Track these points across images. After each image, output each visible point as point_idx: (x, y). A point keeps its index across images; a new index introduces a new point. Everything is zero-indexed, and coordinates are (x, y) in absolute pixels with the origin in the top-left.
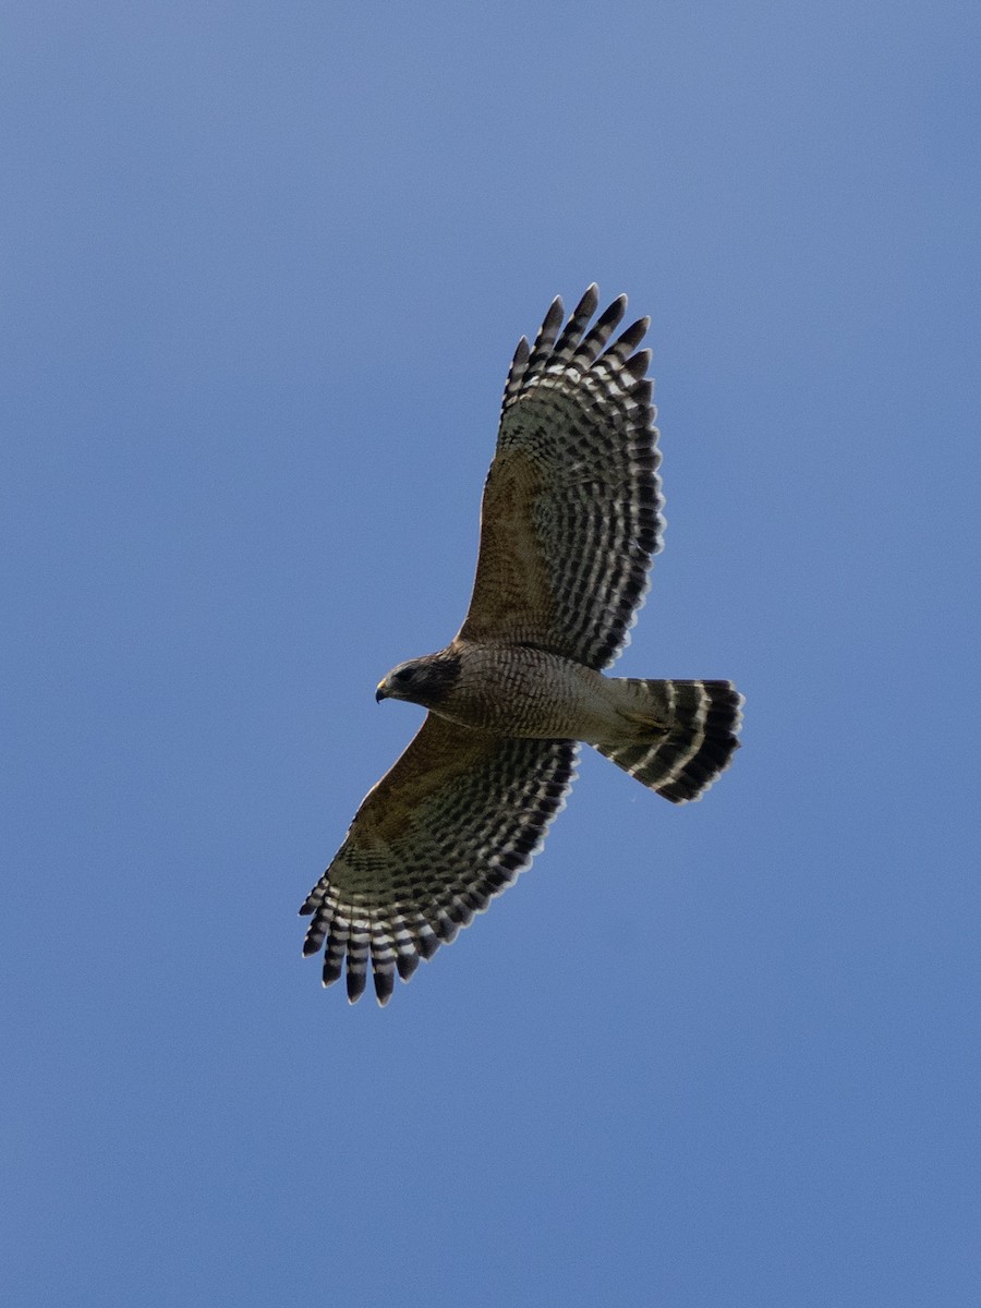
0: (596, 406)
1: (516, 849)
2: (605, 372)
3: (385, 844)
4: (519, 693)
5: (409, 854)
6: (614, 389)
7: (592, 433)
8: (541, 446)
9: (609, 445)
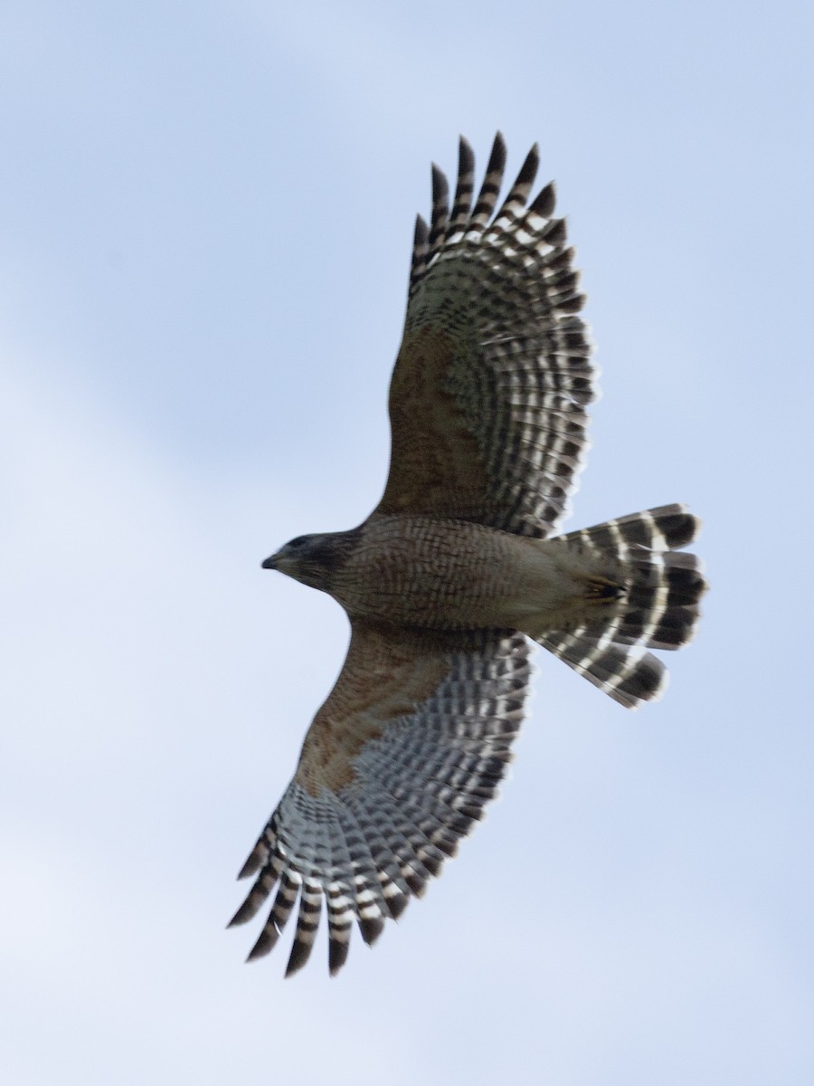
0: (506, 261)
1: (481, 785)
2: (510, 223)
3: (332, 795)
4: (439, 554)
5: (361, 808)
6: (523, 238)
7: (504, 289)
8: (450, 317)
9: (526, 297)
